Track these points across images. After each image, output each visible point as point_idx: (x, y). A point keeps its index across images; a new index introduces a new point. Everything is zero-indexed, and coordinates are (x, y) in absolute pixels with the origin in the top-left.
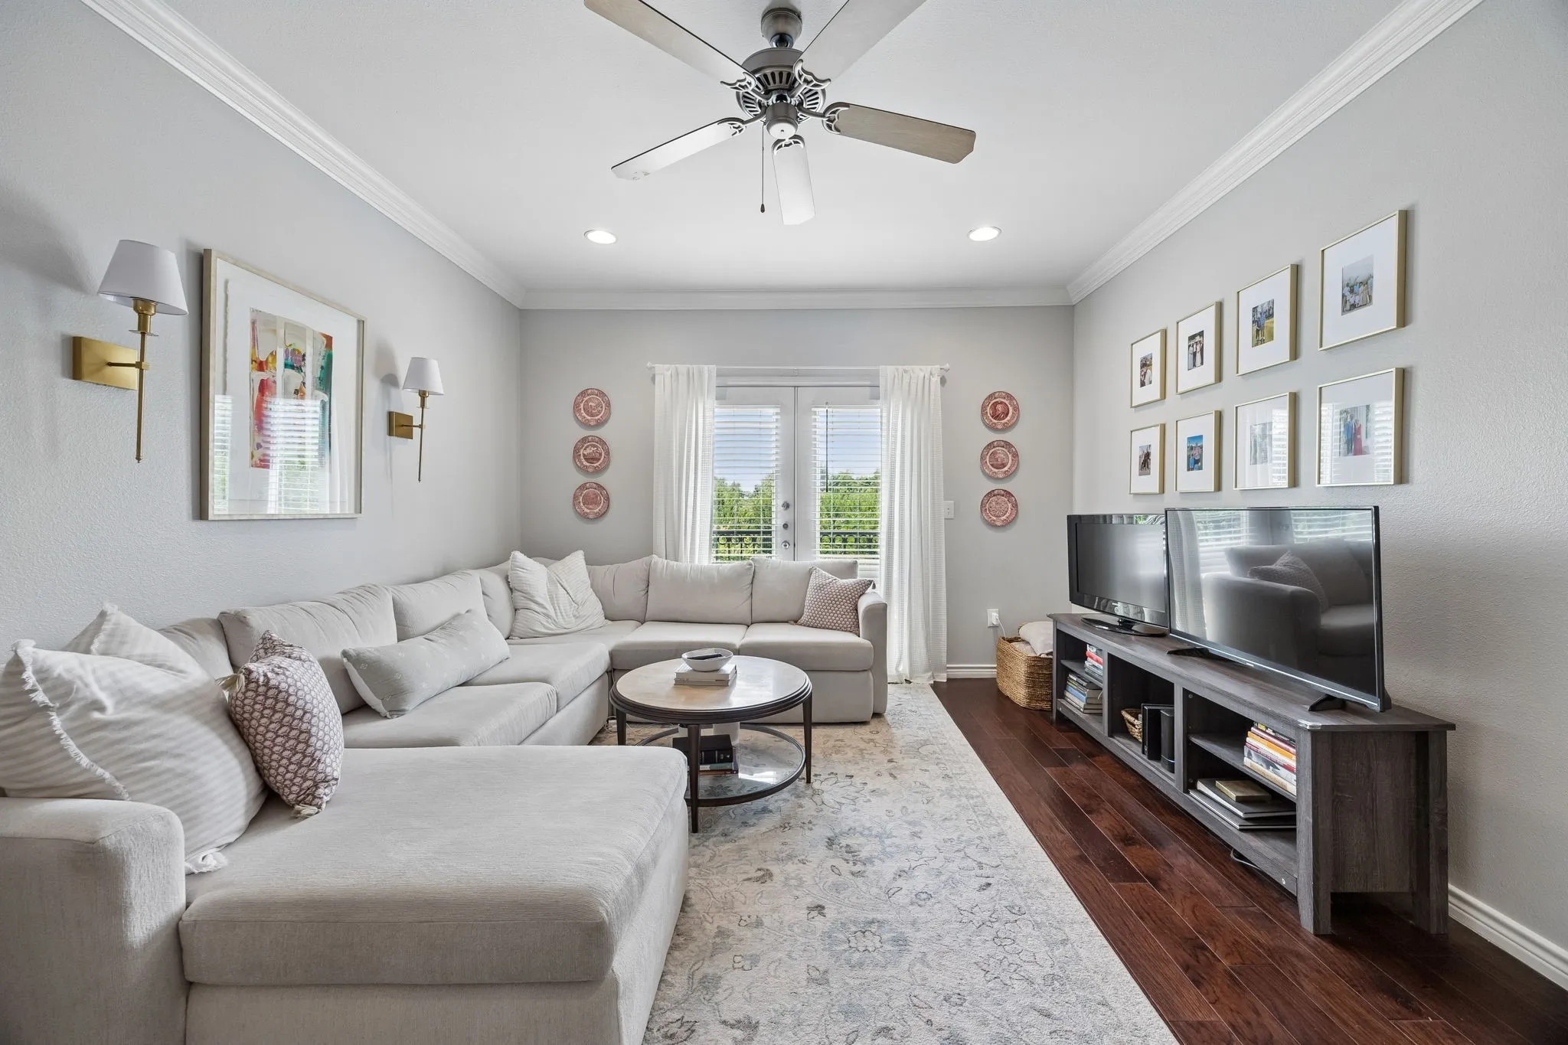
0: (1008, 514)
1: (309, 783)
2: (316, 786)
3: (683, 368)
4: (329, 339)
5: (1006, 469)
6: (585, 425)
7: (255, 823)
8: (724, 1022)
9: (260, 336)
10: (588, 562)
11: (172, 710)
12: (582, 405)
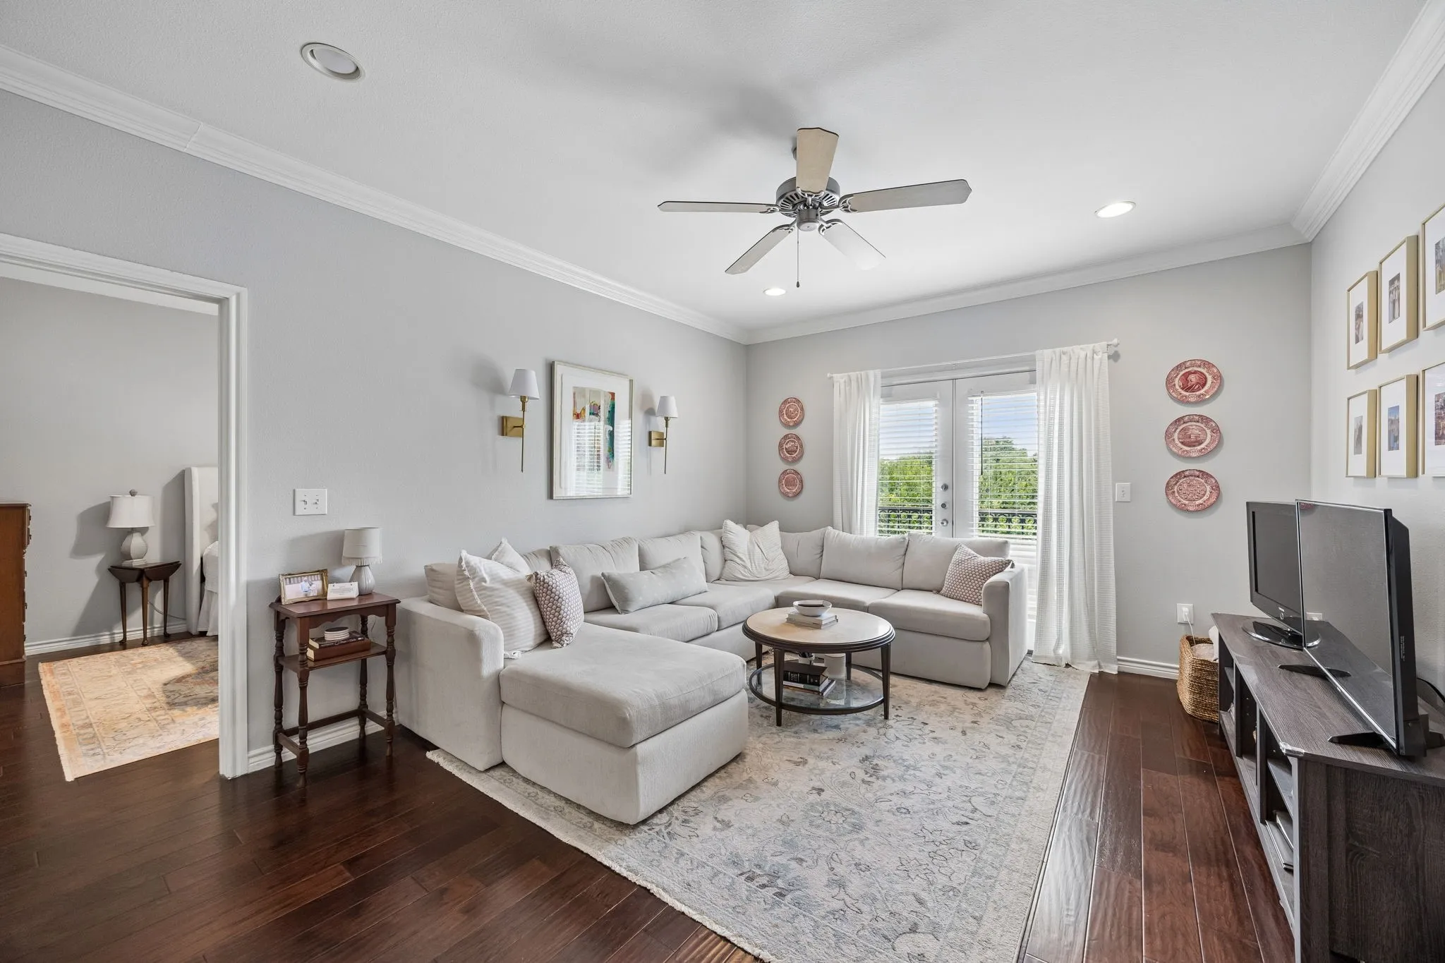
0: (1205, 498)
1: (559, 633)
2: (562, 635)
3: (853, 375)
4: (613, 394)
5: (1202, 446)
6: (786, 425)
7: (540, 645)
8: (716, 818)
9: (577, 400)
10: (782, 529)
11: (509, 587)
12: (785, 411)
